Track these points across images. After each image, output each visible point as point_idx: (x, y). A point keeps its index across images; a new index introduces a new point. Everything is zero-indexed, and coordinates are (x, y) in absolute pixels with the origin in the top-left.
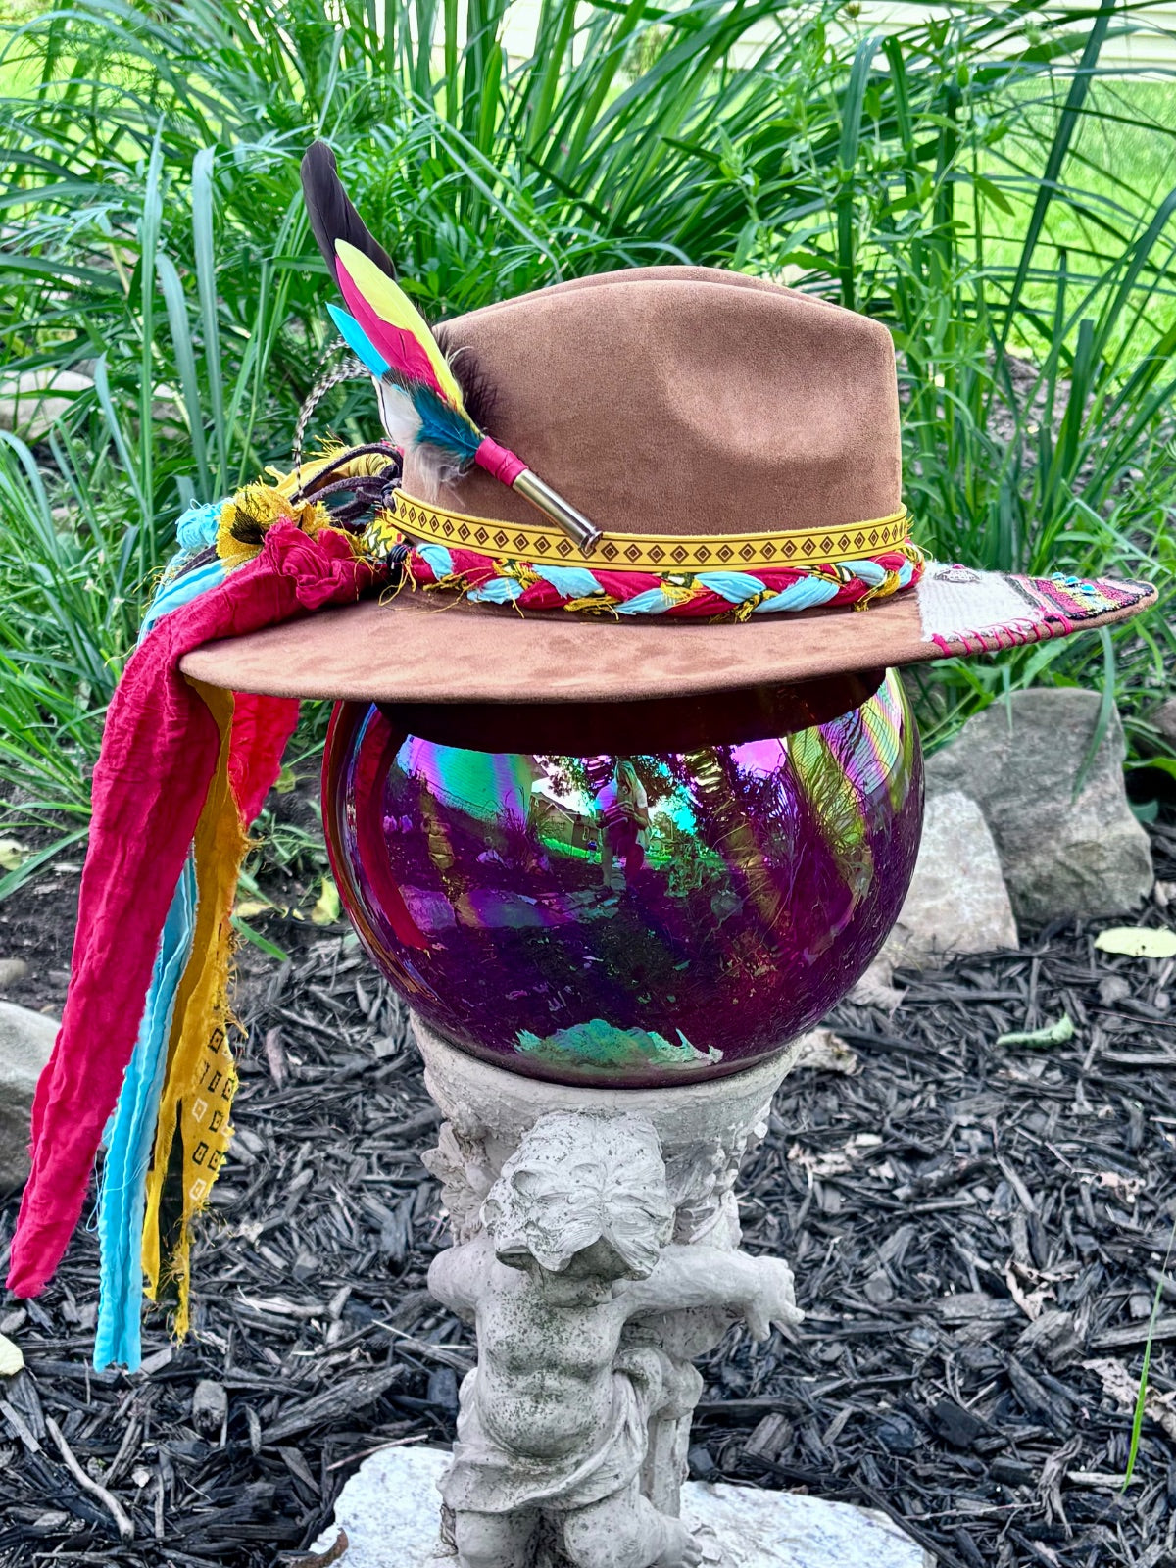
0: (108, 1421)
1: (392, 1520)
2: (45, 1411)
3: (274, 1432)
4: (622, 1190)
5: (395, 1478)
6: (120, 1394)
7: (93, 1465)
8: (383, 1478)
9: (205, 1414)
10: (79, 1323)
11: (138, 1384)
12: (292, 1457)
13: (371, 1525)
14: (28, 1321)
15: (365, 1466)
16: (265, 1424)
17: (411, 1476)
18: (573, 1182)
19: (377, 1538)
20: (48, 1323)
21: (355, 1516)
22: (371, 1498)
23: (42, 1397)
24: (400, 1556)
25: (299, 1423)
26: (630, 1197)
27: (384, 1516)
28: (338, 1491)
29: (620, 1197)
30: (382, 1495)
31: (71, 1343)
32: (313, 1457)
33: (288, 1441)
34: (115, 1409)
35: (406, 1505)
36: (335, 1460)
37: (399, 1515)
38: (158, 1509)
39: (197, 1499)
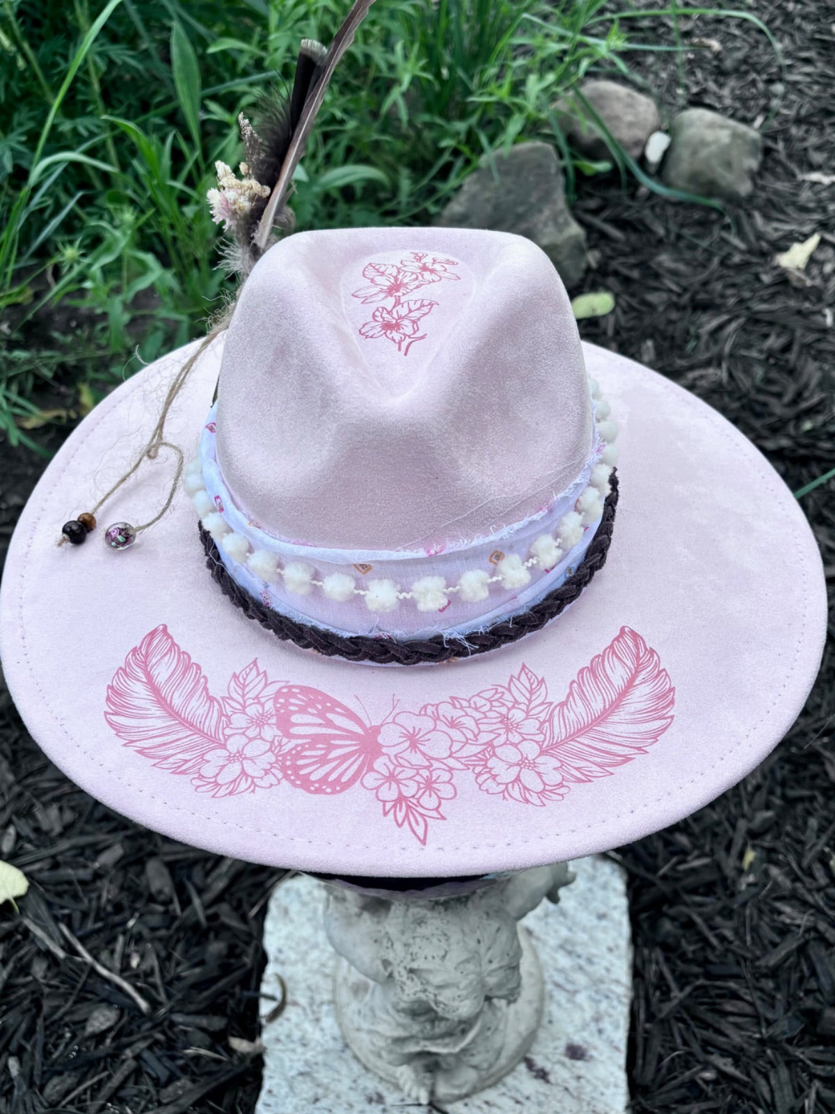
0: (99, 909)
1: (304, 947)
2: (56, 919)
3: (209, 896)
4: (494, 965)
5: (294, 908)
6: (99, 884)
7: (104, 955)
8: (286, 911)
9: (160, 892)
10: (52, 830)
11: (107, 872)
12: (225, 911)
13: (293, 956)
14: (19, 837)
15: (273, 906)
16: (200, 892)
17: (304, 904)
18: (459, 974)
19: (300, 966)
20: (32, 836)
21: (280, 951)
22: (284, 932)
23: (49, 905)
24: (318, 978)
25: (220, 885)
26: (501, 968)
27: (298, 944)
28: (261, 931)
29: (494, 971)
30: (290, 928)
31: (52, 851)
32: (238, 908)
33: (219, 899)
34: (99, 897)
35: (307, 931)
36: (253, 906)
37: (306, 940)
38: (157, 979)
39: (178, 964)
